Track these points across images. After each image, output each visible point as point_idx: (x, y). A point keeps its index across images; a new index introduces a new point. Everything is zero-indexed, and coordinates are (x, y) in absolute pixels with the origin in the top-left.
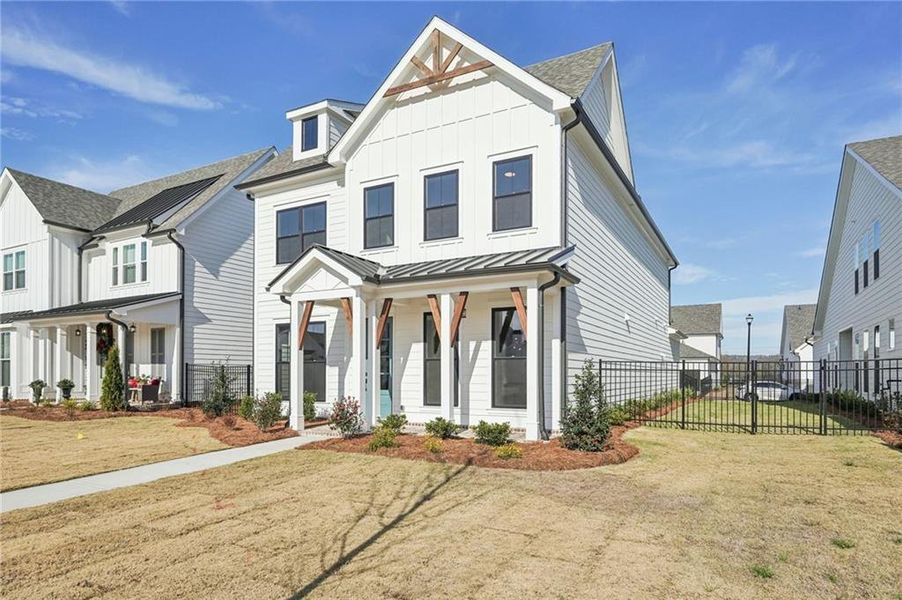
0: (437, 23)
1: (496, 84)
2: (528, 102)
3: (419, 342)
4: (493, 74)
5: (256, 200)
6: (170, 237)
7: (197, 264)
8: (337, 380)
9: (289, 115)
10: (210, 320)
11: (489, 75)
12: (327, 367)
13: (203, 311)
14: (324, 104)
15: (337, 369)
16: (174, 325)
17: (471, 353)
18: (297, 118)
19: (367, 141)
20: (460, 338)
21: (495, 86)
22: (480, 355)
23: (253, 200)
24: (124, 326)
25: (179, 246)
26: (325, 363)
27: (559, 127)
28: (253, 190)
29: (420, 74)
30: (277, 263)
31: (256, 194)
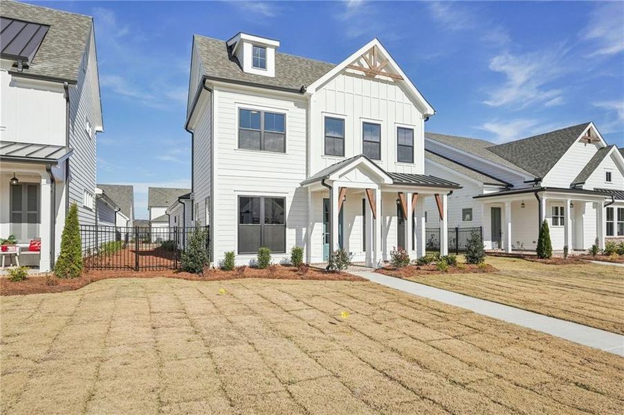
0: (375, 42)
2: (411, 103)
3: (360, 215)
5: (214, 92)
6: (66, 88)
7: (70, 119)
8: (295, 238)
9: (243, 36)
12: (287, 229)
13: (71, 169)
14: (277, 44)
15: (295, 230)
18: (248, 41)
19: (326, 86)
21: (397, 89)
22: (392, 223)
23: (210, 91)
24: (53, 180)
25: (68, 100)
26: (285, 226)
27: (423, 120)
28: (211, 84)
29: (359, 63)
30: (239, 147)
31: (215, 87)
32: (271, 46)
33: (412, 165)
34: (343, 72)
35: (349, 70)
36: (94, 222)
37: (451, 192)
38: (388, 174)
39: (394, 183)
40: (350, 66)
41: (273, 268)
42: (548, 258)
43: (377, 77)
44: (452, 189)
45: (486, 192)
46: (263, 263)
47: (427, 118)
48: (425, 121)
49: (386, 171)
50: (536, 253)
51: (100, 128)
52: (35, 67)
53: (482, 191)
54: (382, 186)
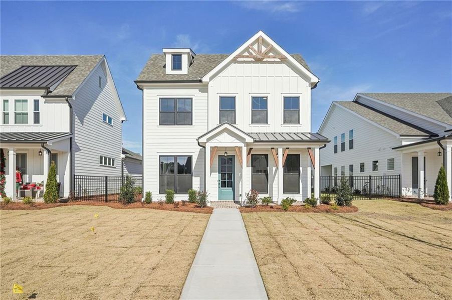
0: (261, 33)
1: (284, 65)
2: (298, 75)
3: (249, 166)
4: (283, 60)
5: (144, 90)
6: (67, 100)
7: (76, 117)
8: (199, 183)
9: (165, 50)
10: (80, 150)
11: (282, 61)
12: (193, 177)
13: (78, 144)
14: (188, 51)
15: (199, 178)
16: (67, 152)
17: (274, 172)
18: (169, 53)
19: (221, 74)
20: (269, 166)
21: (284, 66)
23: (142, 90)
24: (49, 152)
25: (71, 107)
26: (192, 175)
27: (310, 88)
28: (142, 85)
29: (249, 52)
30: (160, 125)
31: (144, 88)
32: (185, 53)
33: (298, 125)
34: (234, 61)
35: (239, 59)
36: (121, 174)
37: (325, 145)
38: (248, 134)
39: (255, 141)
40: (239, 56)
41: (177, 204)
42: (443, 204)
43: (265, 60)
44: (325, 143)
45: (404, 143)
46: (170, 200)
47: (314, 86)
48: (311, 89)
49: (246, 132)
50: (432, 199)
51: (123, 119)
52: (55, 91)
53: (401, 142)
54: (247, 144)
